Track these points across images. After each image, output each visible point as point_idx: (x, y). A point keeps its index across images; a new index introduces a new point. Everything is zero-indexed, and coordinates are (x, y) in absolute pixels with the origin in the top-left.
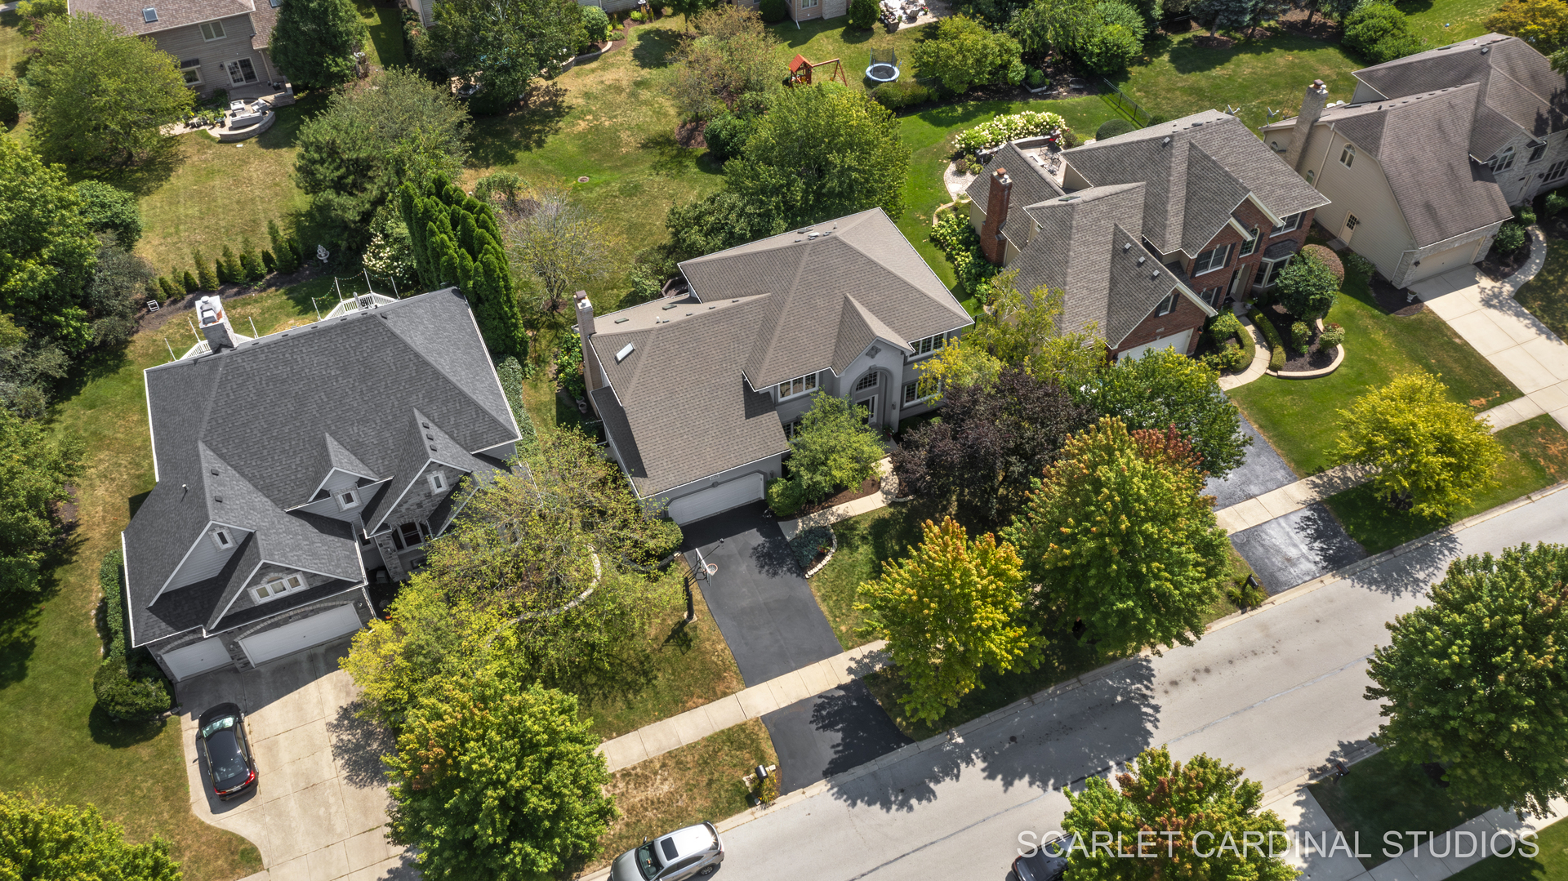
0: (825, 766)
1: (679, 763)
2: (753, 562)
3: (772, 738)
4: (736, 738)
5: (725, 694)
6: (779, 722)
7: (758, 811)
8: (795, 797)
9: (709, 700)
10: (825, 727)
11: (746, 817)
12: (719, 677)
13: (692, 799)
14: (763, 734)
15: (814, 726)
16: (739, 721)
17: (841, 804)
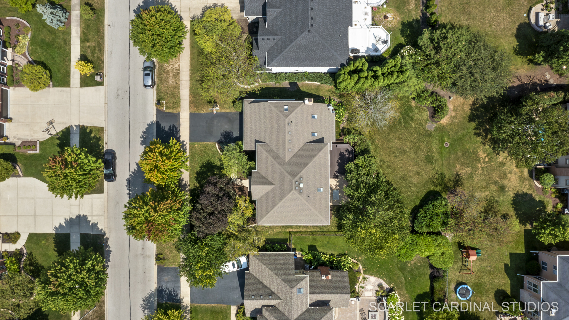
0: (160, 122)
1: (176, 87)
2: (228, 130)
3: (173, 113)
4: (177, 104)
5: (190, 106)
6: (176, 117)
7: (155, 102)
8: (155, 112)
9: (190, 102)
10: (170, 127)
11: (155, 98)
12: (195, 107)
13: (165, 87)
14: (174, 111)
15: (172, 125)
16: (181, 107)
17: (149, 122)
